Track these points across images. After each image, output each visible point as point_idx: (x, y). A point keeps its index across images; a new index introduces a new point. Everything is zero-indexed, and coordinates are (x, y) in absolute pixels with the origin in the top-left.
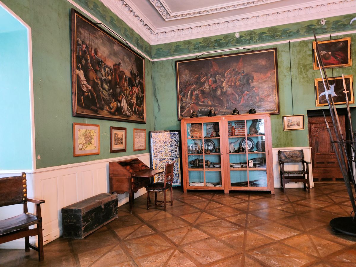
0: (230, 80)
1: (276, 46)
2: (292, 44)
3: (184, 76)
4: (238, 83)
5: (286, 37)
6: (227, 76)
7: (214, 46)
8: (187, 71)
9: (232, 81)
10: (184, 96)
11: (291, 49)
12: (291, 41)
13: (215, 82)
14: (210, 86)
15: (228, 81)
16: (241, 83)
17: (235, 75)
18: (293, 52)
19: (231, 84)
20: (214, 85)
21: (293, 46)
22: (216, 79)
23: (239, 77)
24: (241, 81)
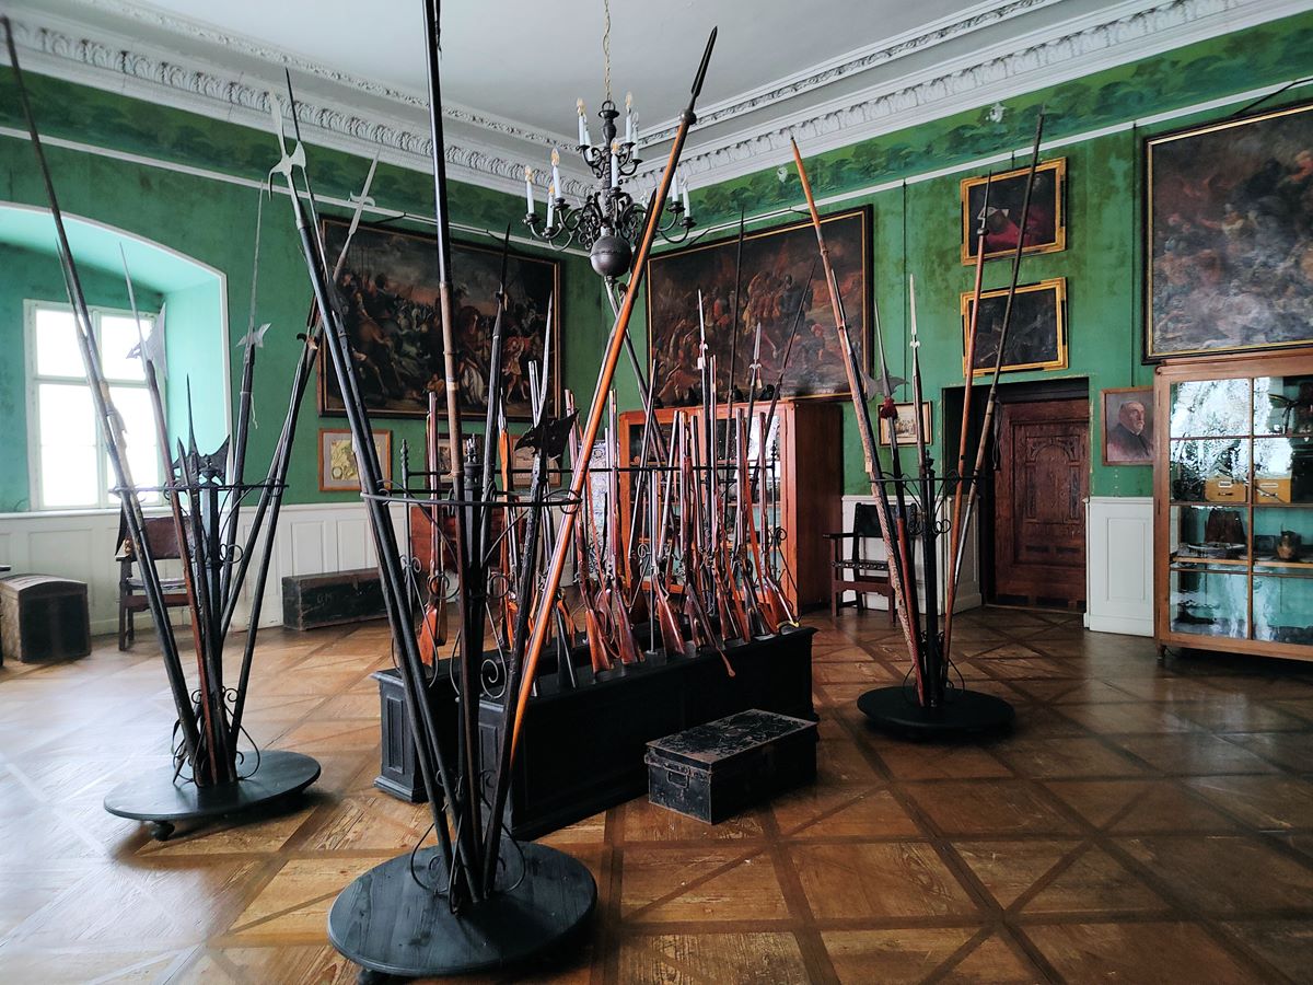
0: (760, 303)
1: (872, 199)
2: (912, 188)
3: (662, 296)
4: (776, 313)
5: (899, 168)
6: (753, 290)
7: (730, 208)
8: (668, 283)
9: (763, 306)
10: (661, 349)
11: (909, 206)
12: (909, 181)
13: (726, 309)
14: (715, 322)
15: (755, 308)
16: (784, 311)
17: (771, 288)
18: (913, 212)
19: (762, 313)
20: (724, 320)
21: (915, 196)
22: (728, 300)
23: (780, 294)
24: (782, 305)
